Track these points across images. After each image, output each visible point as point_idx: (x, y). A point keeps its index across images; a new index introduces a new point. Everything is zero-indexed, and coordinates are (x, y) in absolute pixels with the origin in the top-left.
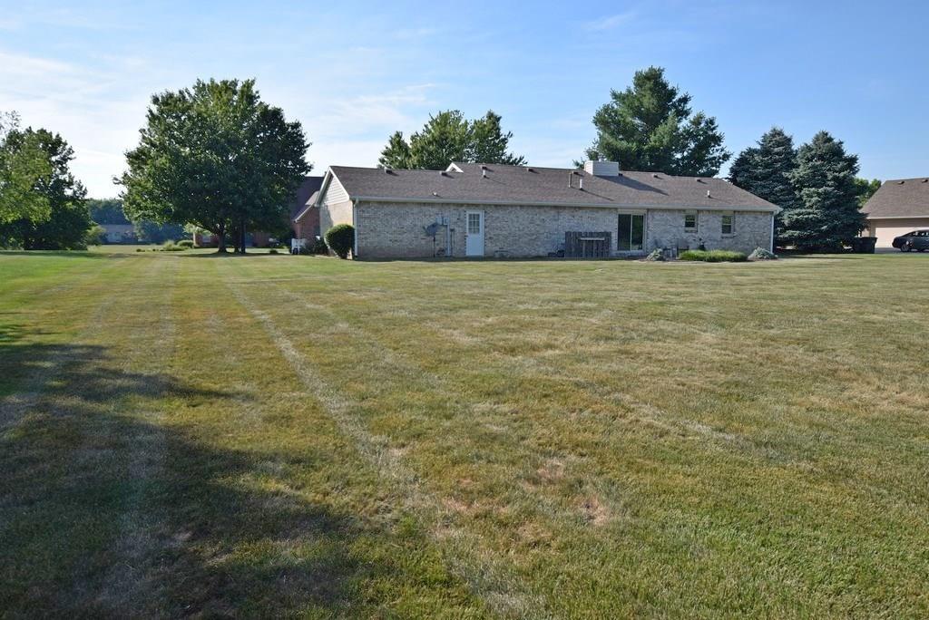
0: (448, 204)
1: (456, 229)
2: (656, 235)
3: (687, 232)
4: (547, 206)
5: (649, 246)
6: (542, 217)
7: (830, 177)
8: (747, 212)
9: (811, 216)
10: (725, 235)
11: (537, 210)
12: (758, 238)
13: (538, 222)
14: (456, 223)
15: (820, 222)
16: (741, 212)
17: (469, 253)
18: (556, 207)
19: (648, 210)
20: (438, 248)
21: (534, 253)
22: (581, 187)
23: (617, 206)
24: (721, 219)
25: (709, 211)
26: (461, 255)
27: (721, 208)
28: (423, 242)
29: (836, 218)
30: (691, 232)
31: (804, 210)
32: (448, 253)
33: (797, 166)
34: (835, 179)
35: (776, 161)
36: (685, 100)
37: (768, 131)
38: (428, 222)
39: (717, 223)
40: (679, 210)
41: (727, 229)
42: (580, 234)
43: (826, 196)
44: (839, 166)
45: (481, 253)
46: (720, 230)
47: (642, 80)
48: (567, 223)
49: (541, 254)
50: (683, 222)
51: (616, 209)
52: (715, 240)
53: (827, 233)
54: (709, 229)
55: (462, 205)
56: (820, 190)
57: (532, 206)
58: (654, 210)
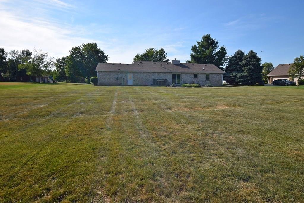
0: (123, 72)
1: (125, 78)
2: (184, 80)
3: (194, 79)
4: (151, 72)
5: (182, 83)
6: (149, 75)
7: (251, 64)
8: (214, 74)
9: (245, 75)
10: (207, 80)
11: (148, 73)
12: (218, 81)
13: (148, 76)
14: (125, 77)
15: (248, 76)
16: (212, 74)
17: (128, 84)
18: (153, 72)
19: (182, 73)
20: (120, 83)
21: (147, 84)
22: (164, 67)
23: (171, 72)
24: (206, 75)
25: (201, 73)
26: (126, 85)
27: (205, 72)
28: (116, 81)
29: (252, 75)
30: (196, 79)
31: (243, 73)
32: (123, 84)
33: (243, 61)
34: (253, 64)
35: (238, 59)
36: (217, 43)
37: (237, 51)
38: (117, 76)
39: (204, 77)
40: (192, 73)
41: (207, 78)
42: (157, 79)
43: (249, 69)
44: (254, 60)
45: (132, 84)
46: (205, 78)
47: (204, 38)
48: (156, 76)
49: (149, 84)
50: (193, 76)
51: (172, 73)
52: (203, 81)
53: (250, 80)
54: (201, 78)
55: (126, 72)
56: (248, 67)
57: (146, 72)
58: (183, 73)
